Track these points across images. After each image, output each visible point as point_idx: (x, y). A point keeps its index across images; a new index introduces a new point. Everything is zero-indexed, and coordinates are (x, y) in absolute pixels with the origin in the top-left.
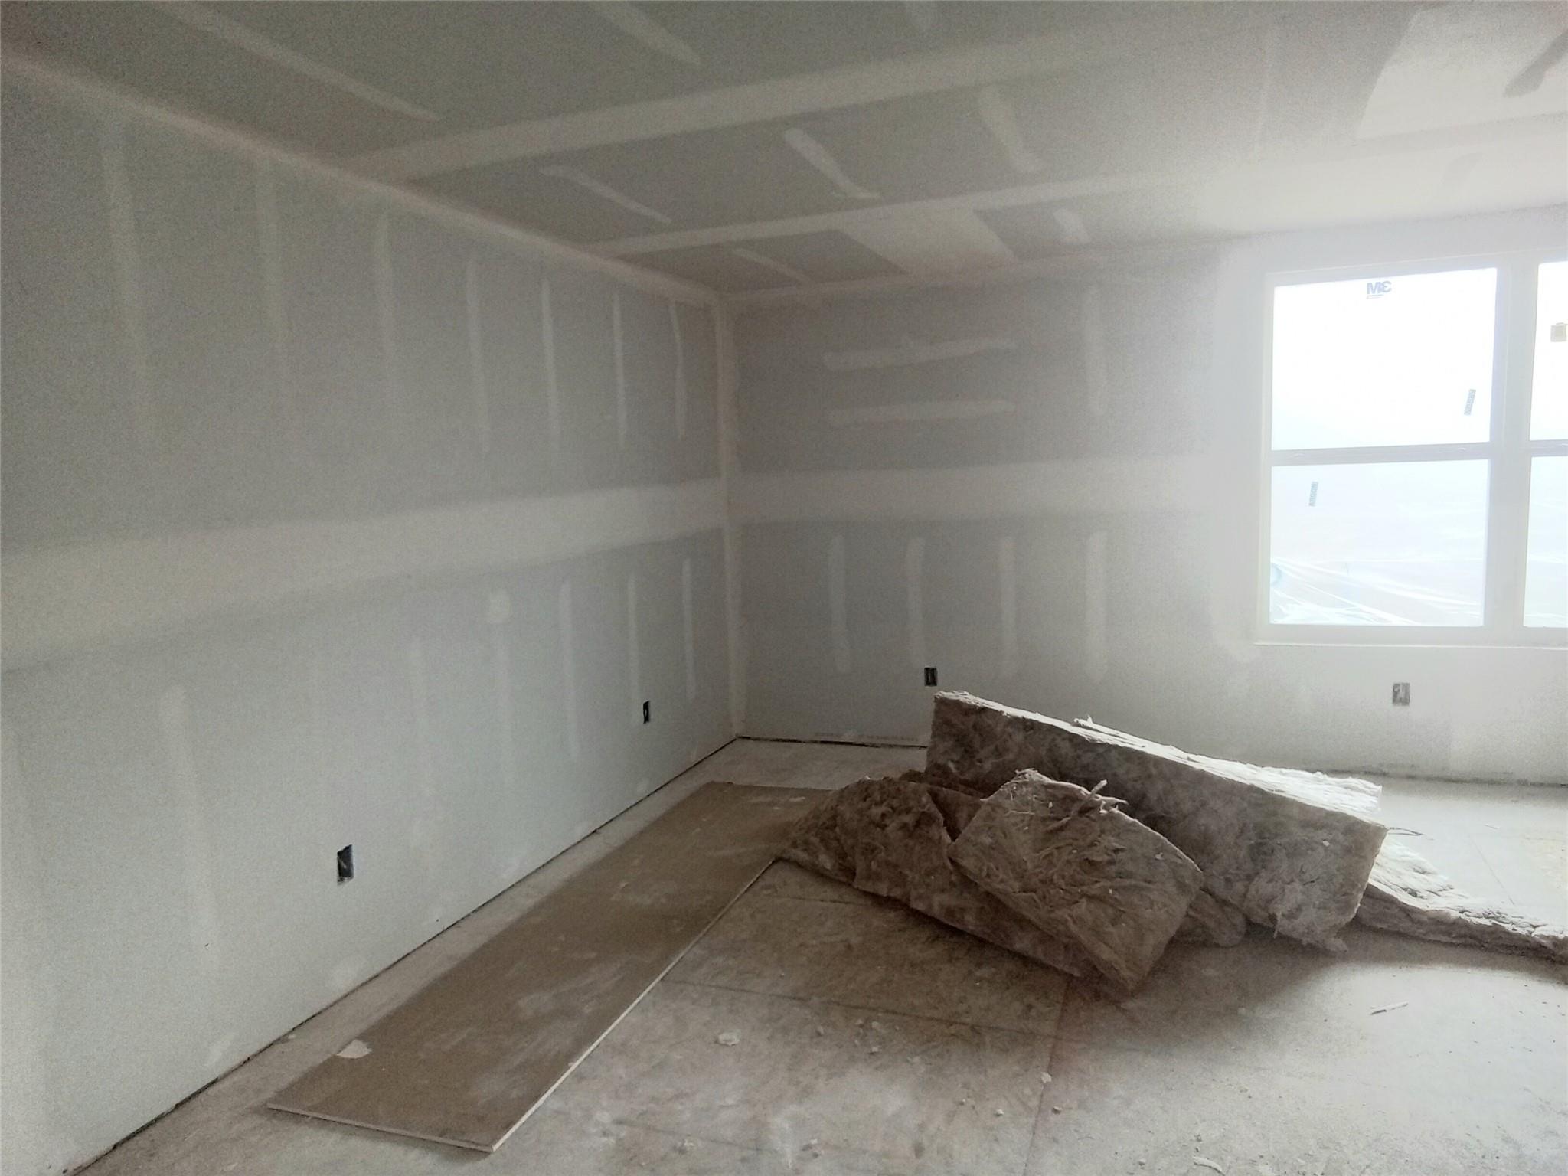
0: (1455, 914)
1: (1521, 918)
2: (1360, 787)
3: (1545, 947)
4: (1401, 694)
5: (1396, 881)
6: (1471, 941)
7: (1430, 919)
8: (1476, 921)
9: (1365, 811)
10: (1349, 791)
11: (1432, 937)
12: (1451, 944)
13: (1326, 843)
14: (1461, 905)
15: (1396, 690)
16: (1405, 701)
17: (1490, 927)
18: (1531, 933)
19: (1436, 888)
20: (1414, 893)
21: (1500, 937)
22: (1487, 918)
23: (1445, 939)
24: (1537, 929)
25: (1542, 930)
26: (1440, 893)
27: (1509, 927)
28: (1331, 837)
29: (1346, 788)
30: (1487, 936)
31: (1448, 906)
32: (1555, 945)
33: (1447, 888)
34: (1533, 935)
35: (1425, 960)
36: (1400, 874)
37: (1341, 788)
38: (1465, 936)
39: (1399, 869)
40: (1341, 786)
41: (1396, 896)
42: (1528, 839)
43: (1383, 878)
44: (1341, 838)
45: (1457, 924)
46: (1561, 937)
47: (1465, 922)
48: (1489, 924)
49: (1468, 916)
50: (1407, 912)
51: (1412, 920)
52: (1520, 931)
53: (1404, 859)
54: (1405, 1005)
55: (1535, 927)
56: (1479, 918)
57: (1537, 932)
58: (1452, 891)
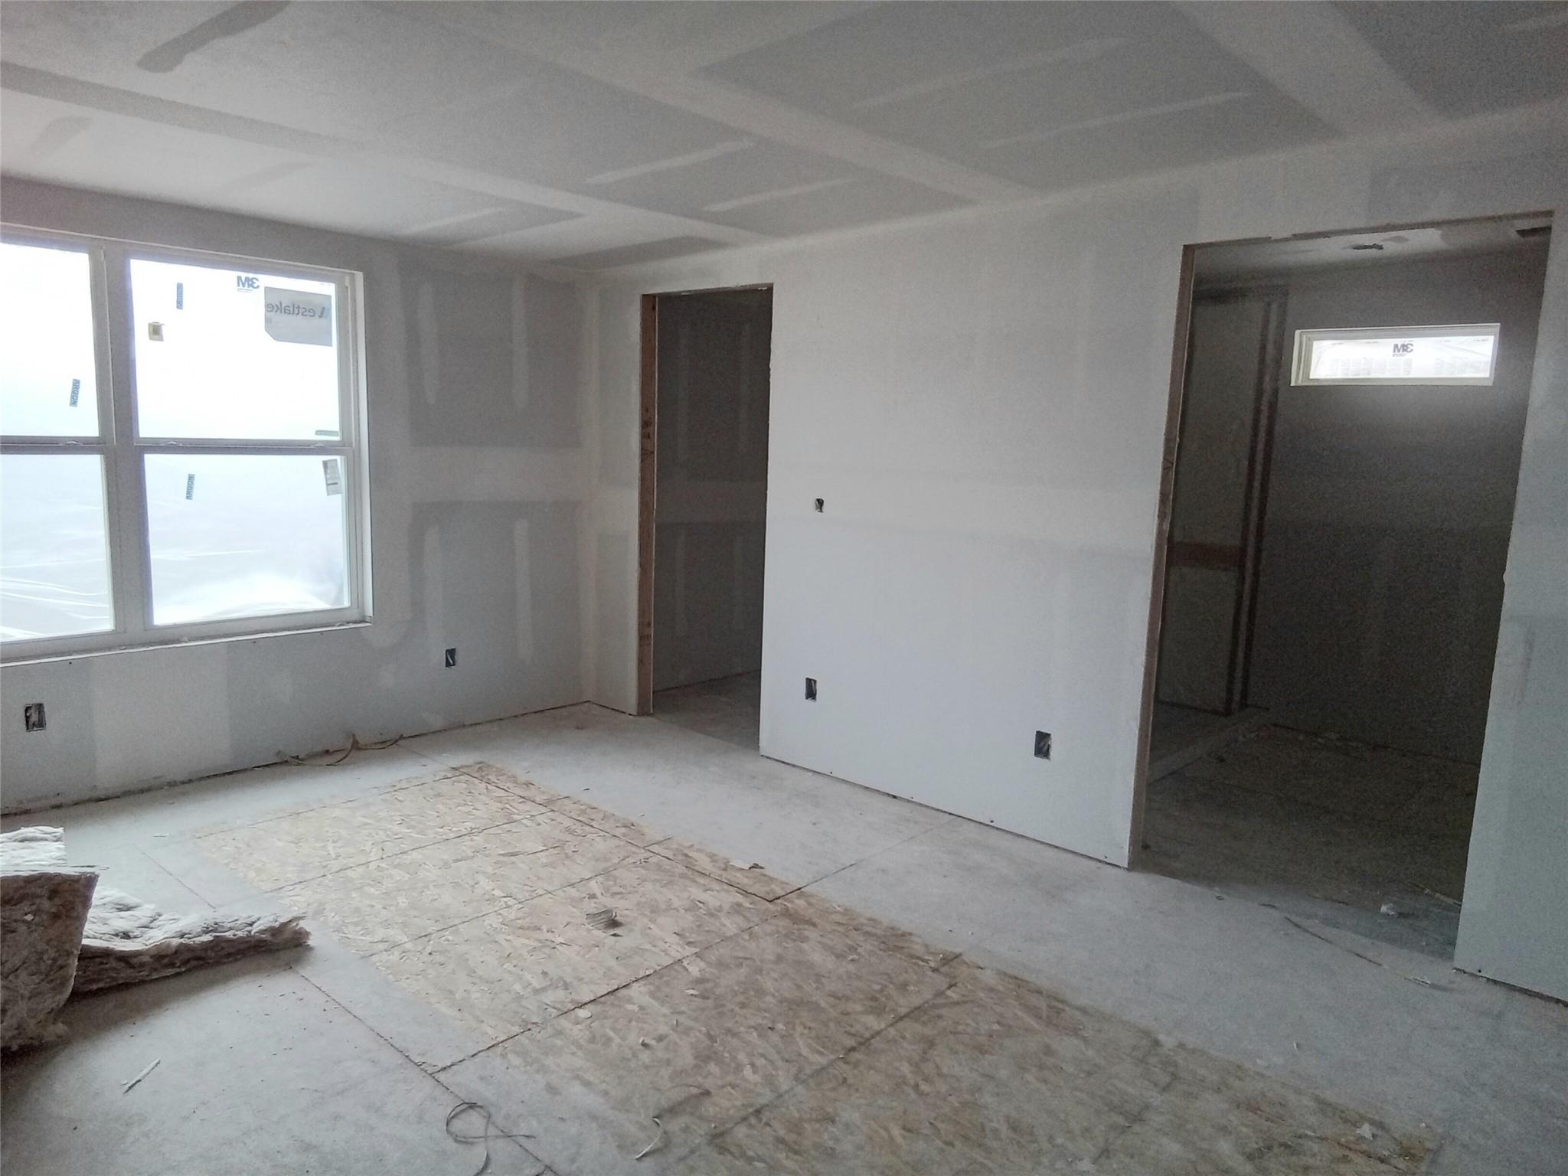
0: (176, 942)
1: (236, 920)
2: (39, 835)
3: (265, 941)
4: (34, 718)
5: (104, 929)
6: (194, 963)
7: (152, 957)
8: (198, 940)
9: (55, 861)
10: (26, 844)
11: (155, 976)
12: (178, 974)
13: (29, 917)
14: (178, 930)
15: (28, 714)
16: (41, 724)
17: (212, 941)
18: (250, 932)
19: (145, 921)
20: (126, 936)
21: (223, 948)
22: (207, 933)
23: (170, 972)
24: (255, 925)
25: (259, 925)
26: (152, 925)
27: (229, 934)
28: (34, 907)
29: (22, 841)
30: (209, 952)
31: (166, 936)
32: (273, 935)
33: (157, 917)
34: (252, 933)
35: (158, 1004)
36: (105, 919)
37: (16, 843)
38: (188, 961)
39: (102, 915)
40: (15, 841)
41: (111, 946)
42: (200, 838)
43: (91, 932)
44: (46, 905)
45: (180, 950)
46: (277, 925)
47: (186, 945)
48: (211, 938)
49: (189, 938)
50: (125, 958)
51: (132, 967)
52: (240, 934)
53: (103, 901)
54: (159, 1063)
55: (251, 925)
56: (200, 936)
57: (255, 929)
58: (161, 918)
